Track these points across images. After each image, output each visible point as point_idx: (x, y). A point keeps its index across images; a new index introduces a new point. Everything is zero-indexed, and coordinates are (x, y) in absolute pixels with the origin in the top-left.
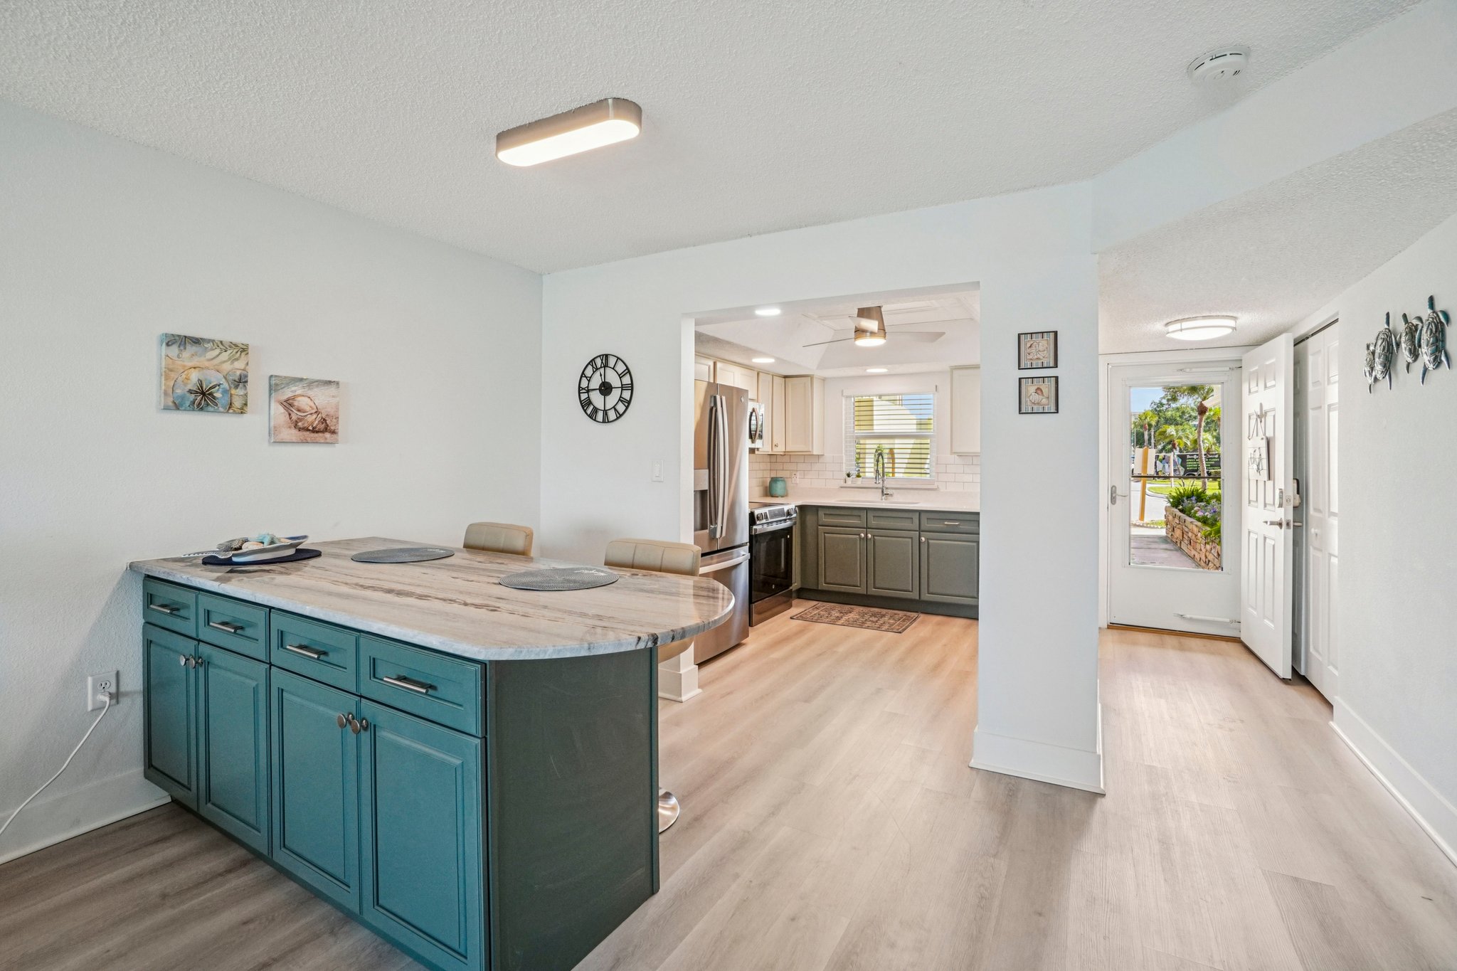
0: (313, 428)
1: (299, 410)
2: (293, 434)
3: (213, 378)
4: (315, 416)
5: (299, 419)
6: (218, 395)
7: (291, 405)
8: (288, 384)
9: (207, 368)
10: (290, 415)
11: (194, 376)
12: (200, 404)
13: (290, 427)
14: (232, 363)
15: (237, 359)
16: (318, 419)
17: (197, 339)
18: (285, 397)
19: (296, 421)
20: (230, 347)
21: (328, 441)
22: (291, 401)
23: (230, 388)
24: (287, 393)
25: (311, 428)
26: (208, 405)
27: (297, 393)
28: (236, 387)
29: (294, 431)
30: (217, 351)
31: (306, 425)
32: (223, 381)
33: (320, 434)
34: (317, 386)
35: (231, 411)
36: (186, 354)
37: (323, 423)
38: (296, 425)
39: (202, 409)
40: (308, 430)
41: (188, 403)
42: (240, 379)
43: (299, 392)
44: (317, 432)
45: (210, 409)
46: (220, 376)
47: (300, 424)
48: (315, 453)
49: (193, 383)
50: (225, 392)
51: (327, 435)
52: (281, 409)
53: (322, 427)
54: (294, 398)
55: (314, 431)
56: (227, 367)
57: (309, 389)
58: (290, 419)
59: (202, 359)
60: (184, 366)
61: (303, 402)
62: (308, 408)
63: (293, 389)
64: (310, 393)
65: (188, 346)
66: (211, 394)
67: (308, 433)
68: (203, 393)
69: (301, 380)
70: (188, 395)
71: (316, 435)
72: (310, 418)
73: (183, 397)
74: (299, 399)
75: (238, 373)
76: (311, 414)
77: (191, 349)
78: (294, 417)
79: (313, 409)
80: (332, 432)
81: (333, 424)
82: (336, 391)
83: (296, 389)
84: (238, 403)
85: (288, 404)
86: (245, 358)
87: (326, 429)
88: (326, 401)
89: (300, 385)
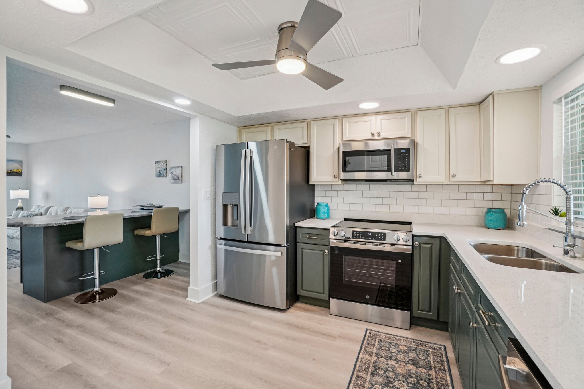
2: (172, 181)
3: (161, 169)
6: (162, 173)
7: (172, 174)
9: (160, 167)
11: (159, 169)
18: (171, 172)
20: (163, 162)
24: (172, 171)
29: (173, 180)
30: (161, 163)
32: (163, 170)
34: (177, 168)
35: (164, 176)
36: (158, 165)
44: (177, 180)
45: (161, 176)
48: (178, 186)
49: (158, 172)
50: (163, 172)
51: (179, 181)
55: (176, 180)
56: (163, 166)
59: (160, 165)
60: (157, 167)
61: (174, 173)
62: (175, 174)
64: (176, 170)
68: (160, 173)
69: (174, 167)
71: (177, 181)
72: (176, 177)
73: (157, 174)
75: (165, 167)
77: (158, 163)
78: (173, 177)
80: (180, 180)
81: (180, 178)
82: (180, 169)
83: (173, 170)
84: (165, 174)
85: (172, 173)
86: (165, 164)
87: (179, 179)
88: (178, 172)
89: (174, 168)
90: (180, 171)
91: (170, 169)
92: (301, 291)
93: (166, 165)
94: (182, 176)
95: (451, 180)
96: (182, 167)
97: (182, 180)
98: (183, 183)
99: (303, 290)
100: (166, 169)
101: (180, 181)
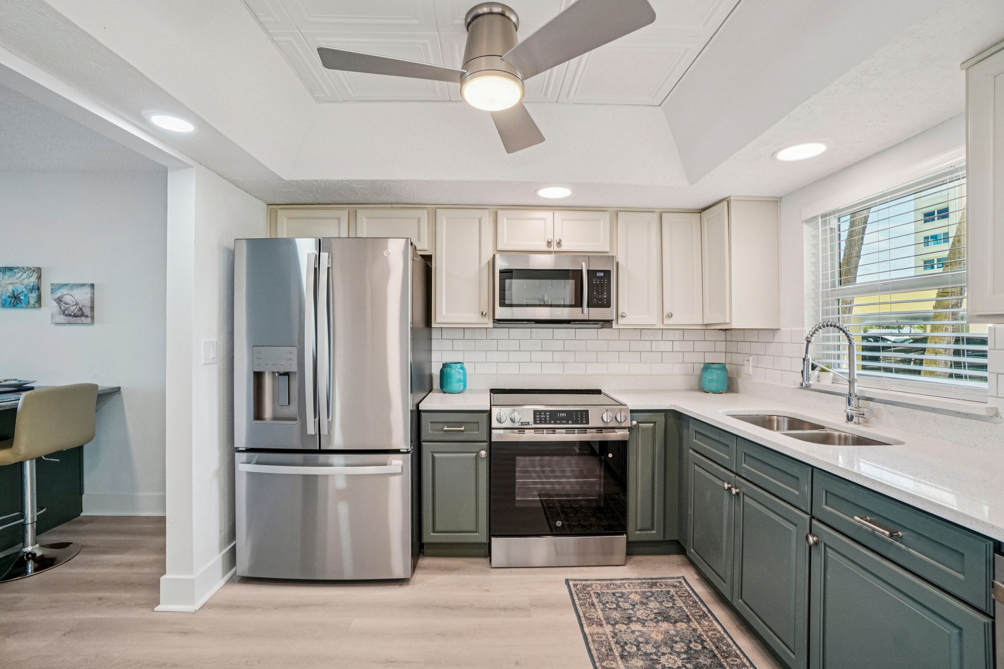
0: (75, 314)
1: (65, 304)
2: (61, 318)
3: (20, 288)
4: (75, 307)
5: (65, 309)
6: (22, 298)
7: (61, 301)
8: (59, 289)
9: (17, 283)
10: (60, 307)
11: (11, 288)
12: (14, 303)
13: (60, 314)
14: (29, 279)
15: (31, 277)
16: (77, 308)
17: (11, 268)
18: (57, 296)
19: (64, 311)
20: (27, 270)
21: (83, 322)
22: (60, 299)
23: (28, 293)
24: (58, 294)
25: (73, 314)
26: (17, 303)
27: (64, 293)
28: (31, 292)
29: (63, 317)
30: (21, 273)
31: (70, 313)
32: (24, 290)
33: (79, 318)
34: (76, 288)
35: (29, 306)
36: (6, 277)
37: (80, 311)
38: (64, 313)
39: (14, 306)
40: (71, 316)
41: (8, 303)
42: (33, 287)
43: (65, 292)
44: (77, 317)
45: (19, 306)
46: (23, 287)
47: (66, 312)
48: (79, 331)
49: (9, 293)
50: (26, 296)
51: (83, 318)
52: (55, 304)
53: (80, 313)
54: (62, 296)
55: (75, 316)
56: (26, 282)
57: (71, 290)
58: (61, 309)
59: (14, 278)
60: (5, 283)
61: (67, 299)
62: (71, 302)
63: (62, 290)
64: (72, 293)
65: (7, 272)
66: (19, 297)
67: (71, 317)
68: (15, 297)
69: (66, 285)
70: (8, 298)
71: (76, 318)
72: (73, 308)
73: (5, 300)
74: (66, 296)
75: (32, 284)
76: (73, 306)
77: (8, 274)
78: (63, 308)
79: (74, 302)
80: (87, 316)
81: (87, 311)
82: (88, 290)
83: (64, 291)
84: (32, 301)
85: (59, 300)
86: (35, 276)
87: (82, 315)
88: (82, 296)
89: (66, 288)
90: (89, 295)
91: (52, 289)
92: (432, 534)
93: (39, 278)
94: (92, 308)
95: (666, 322)
96: (92, 286)
97: (93, 318)
98: (95, 324)
99: (434, 531)
100: (39, 289)
101: (89, 320)
